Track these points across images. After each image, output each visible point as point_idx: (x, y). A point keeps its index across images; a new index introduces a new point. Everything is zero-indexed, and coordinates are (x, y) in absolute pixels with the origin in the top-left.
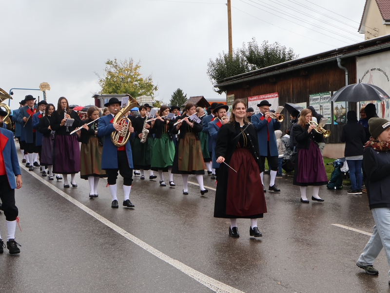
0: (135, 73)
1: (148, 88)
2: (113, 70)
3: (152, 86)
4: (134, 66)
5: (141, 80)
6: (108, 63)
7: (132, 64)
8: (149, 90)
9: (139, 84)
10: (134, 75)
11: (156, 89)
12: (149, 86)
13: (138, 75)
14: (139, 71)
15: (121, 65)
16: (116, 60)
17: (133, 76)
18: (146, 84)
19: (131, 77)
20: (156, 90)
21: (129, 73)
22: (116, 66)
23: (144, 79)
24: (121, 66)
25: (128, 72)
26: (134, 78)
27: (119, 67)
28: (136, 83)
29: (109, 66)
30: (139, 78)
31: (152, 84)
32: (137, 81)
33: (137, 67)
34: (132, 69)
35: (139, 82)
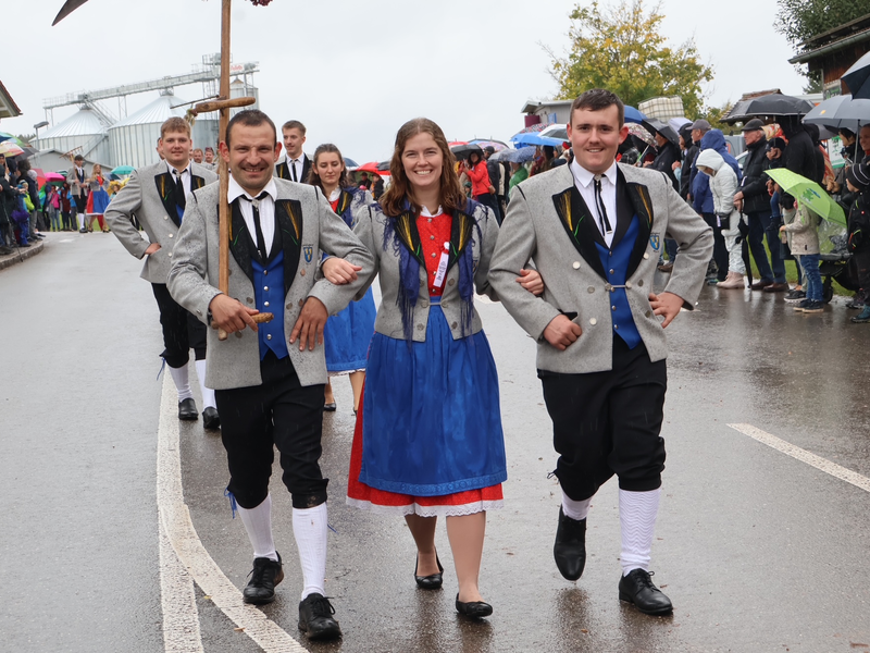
0: (650, 35)
1: (688, 72)
2: (589, 33)
3: (698, 68)
4: (645, 16)
5: (666, 53)
6: (575, 16)
7: (640, 10)
8: (688, 81)
9: (662, 64)
10: (645, 42)
11: (708, 75)
12: (688, 68)
13: (658, 41)
14: (660, 29)
15: (610, 16)
16: (595, 4)
17: (645, 46)
18: (682, 63)
19: (636, 46)
20: (708, 79)
21: (632, 37)
22: (598, 20)
23: (674, 51)
24: (612, 21)
25: (629, 34)
26: (646, 53)
27: (605, 24)
28: (653, 63)
29: (577, 22)
30: (660, 48)
31: (698, 62)
32: (653, 57)
33: (654, 19)
34: (641, 23)
35: (660, 59)
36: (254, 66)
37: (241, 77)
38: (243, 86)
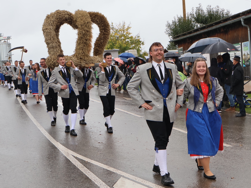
0: (127, 32)
1: (137, 43)
3: (140, 42)
4: (126, 27)
5: (132, 37)
7: (125, 25)
8: (138, 45)
9: (130, 40)
10: (126, 34)
11: (143, 44)
12: (137, 42)
13: (129, 34)
14: (130, 31)
15: (116, 27)
16: (112, 23)
17: (126, 35)
18: (136, 40)
19: (124, 36)
20: (143, 45)
21: (122, 33)
22: (113, 28)
23: (134, 37)
24: (117, 28)
26: (126, 37)
27: (115, 29)
28: (128, 40)
30: (130, 36)
31: (140, 40)
32: (128, 38)
33: (129, 28)
34: (125, 29)
35: (130, 39)
36: (10, 37)
37: (6, 40)
38: (6, 43)
